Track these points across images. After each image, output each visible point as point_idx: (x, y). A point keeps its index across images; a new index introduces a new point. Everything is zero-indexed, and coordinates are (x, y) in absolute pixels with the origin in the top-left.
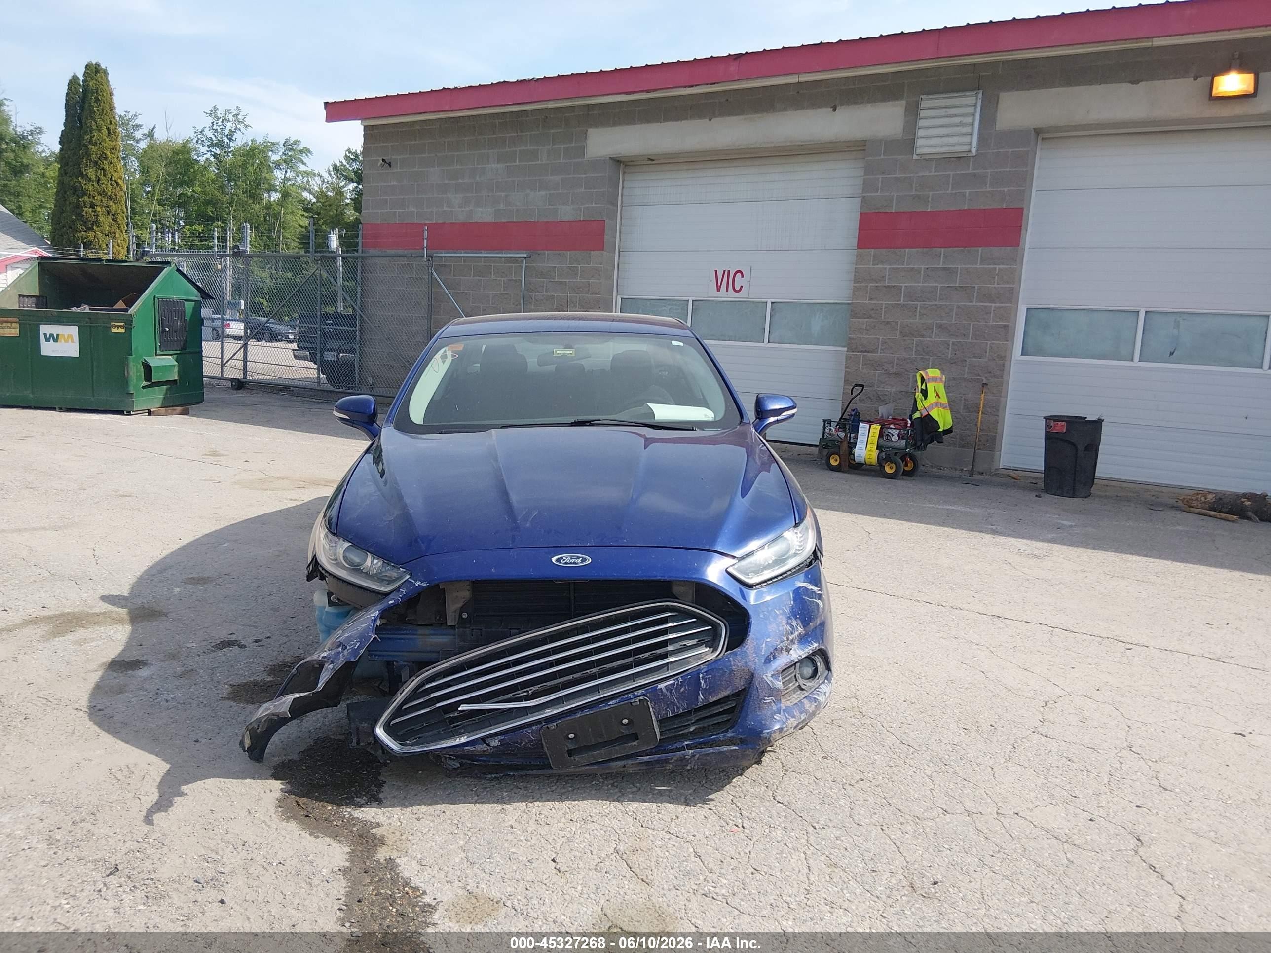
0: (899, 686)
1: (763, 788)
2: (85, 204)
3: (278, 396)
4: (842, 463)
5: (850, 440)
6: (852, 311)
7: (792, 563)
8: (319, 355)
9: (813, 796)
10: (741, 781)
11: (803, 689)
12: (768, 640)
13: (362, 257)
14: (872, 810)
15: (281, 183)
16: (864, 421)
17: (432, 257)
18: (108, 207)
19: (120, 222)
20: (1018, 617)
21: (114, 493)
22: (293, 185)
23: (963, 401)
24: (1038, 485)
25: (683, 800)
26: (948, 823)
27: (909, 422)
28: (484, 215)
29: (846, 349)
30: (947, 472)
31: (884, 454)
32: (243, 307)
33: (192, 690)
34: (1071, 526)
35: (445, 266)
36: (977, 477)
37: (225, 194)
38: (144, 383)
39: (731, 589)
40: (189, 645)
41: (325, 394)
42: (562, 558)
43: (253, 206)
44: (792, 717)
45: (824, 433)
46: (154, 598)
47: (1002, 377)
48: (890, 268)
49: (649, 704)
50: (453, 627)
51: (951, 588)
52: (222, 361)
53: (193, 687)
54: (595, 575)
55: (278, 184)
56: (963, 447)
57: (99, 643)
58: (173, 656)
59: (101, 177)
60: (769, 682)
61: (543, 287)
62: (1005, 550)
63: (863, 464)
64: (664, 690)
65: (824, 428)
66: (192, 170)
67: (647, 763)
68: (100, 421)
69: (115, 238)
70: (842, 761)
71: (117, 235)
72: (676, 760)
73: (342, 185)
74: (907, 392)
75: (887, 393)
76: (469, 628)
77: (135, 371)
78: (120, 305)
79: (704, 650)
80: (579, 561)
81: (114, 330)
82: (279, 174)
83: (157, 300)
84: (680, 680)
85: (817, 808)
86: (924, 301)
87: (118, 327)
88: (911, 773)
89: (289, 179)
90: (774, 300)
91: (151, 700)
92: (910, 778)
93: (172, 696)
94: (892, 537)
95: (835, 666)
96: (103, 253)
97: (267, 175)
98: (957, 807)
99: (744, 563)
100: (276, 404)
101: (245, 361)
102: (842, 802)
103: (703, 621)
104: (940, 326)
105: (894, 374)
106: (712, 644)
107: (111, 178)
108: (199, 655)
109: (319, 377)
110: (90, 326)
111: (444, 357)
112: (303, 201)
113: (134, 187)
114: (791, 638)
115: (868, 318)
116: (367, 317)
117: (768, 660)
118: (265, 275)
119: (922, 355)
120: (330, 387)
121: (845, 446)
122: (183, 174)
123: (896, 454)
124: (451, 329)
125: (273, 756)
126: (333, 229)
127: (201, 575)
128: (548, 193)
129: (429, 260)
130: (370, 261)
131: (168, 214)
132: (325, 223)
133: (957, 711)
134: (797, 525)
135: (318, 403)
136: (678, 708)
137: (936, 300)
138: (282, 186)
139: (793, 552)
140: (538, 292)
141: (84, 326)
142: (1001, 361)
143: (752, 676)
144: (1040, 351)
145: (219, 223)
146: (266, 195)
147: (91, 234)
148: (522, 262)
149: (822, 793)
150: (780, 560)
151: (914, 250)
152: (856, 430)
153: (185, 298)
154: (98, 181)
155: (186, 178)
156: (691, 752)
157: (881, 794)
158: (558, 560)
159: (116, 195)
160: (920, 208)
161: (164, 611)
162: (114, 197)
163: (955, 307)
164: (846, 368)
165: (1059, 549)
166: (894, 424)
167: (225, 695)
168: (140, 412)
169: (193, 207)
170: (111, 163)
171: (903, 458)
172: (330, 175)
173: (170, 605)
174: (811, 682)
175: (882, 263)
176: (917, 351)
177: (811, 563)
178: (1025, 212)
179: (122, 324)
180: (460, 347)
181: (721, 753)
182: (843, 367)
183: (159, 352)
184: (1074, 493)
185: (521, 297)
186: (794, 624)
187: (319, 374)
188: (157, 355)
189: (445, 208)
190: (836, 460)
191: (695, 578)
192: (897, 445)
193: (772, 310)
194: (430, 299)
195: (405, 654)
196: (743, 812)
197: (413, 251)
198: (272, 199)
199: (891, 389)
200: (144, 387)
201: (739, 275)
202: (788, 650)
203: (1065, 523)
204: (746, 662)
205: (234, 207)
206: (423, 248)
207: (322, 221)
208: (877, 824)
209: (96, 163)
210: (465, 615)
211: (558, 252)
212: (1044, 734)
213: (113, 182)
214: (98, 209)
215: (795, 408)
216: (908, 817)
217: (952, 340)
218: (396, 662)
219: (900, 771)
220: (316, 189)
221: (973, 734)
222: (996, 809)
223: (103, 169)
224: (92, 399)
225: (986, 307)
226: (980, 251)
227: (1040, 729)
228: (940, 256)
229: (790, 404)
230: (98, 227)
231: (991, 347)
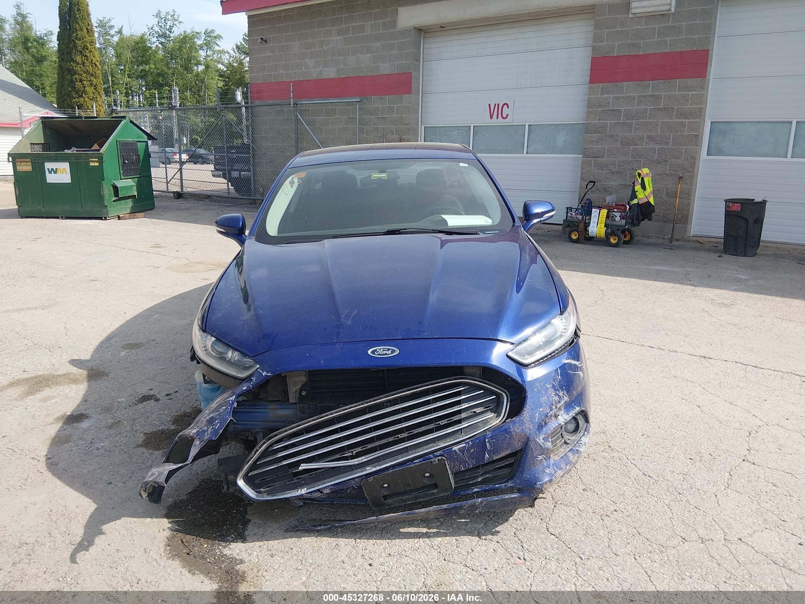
0: (637, 422)
1: (539, 520)
2: (76, 80)
3: (204, 202)
4: (580, 237)
5: (585, 220)
6: (586, 128)
7: (559, 343)
8: (227, 174)
9: (578, 528)
10: (521, 514)
11: (567, 444)
12: (541, 409)
13: (251, 107)
14: (626, 540)
15: (204, 59)
16: (595, 207)
17: (296, 104)
18: (90, 81)
19: (99, 91)
20: (719, 357)
21: (87, 278)
22: (212, 59)
23: (665, 190)
24: (718, 248)
25: (476, 533)
26: (687, 551)
27: (628, 207)
28: (330, 73)
29: (581, 156)
30: (653, 240)
31: (609, 230)
32: (185, 142)
33: (117, 438)
34: (746, 280)
35: (306, 110)
36: (675, 243)
37: (169, 68)
38: (114, 198)
39: (511, 370)
40: (120, 400)
41: (233, 199)
42: (376, 350)
43: (188, 75)
44: (559, 470)
45: (567, 217)
46: (101, 361)
47: (693, 172)
48: (613, 97)
49: (446, 462)
50: (295, 403)
51: (666, 334)
52: (167, 180)
53: (118, 436)
54: (402, 363)
55: (202, 60)
56: (665, 222)
57: (58, 400)
58: (107, 410)
59: (85, 61)
60: (541, 444)
61: (371, 121)
62: (702, 301)
63: (594, 237)
64: (458, 452)
65: (567, 213)
66: (148, 54)
67: (446, 510)
68: (87, 225)
69: (97, 101)
70: (599, 493)
71: (98, 99)
72: (468, 507)
73: (242, 58)
74: (625, 185)
75: (611, 186)
76: (307, 403)
77: (107, 191)
78: (96, 147)
79: (491, 415)
80: (390, 352)
81: (92, 164)
82: (202, 53)
83: (118, 142)
84: (471, 443)
85: (582, 539)
86: (637, 120)
87: (94, 161)
88: (653, 503)
89: (209, 56)
90: (530, 124)
91: (87, 448)
92: (652, 507)
93: (102, 444)
94: (619, 294)
95: (591, 419)
96: (90, 112)
97: (195, 54)
98: (692, 535)
99: (520, 347)
100: (201, 208)
101: (181, 180)
102: (601, 533)
103: (490, 392)
104: (649, 137)
105: (617, 172)
106: (497, 410)
107: (92, 62)
108: (126, 408)
109: (228, 188)
110: (76, 162)
111: (292, 183)
112: (218, 70)
113: (112, 67)
114: (558, 406)
115: (597, 133)
116: (257, 148)
117: (540, 427)
118: (198, 120)
119: (636, 158)
120: (237, 195)
121: (582, 225)
122: (142, 57)
123: (618, 230)
124: (299, 160)
125: (169, 497)
126: (238, 88)
127: (135, 341)
128: (372, 55)
129: (295, 107)
130: (257, 109)
131: (136, 84)
132: (233, 84)
133: (683, 443)
134: (562, 313)
135: (229, 206)
136: (468, 464)
137: (646, 118)
138: (205, 61)
139: (559, 334)
140: (368, 125)
141: (73, 162)
142: (693, 159)
143: (528, 439)
144: (721, 153)
145: (167, 88)
146: (195, 68)
147: (81, 99)
148: (356, 104)
149: (585, 525)
150: (549, 342)
151: (631, 83)
152: (590, 213)
153: (137, 140)
154: (84, 63)
155: (144, 59)
156: (480, 500)
157: (631, 524)
158: (373, 352)
159: (95, 73)
160: (634, 52)
161: (106, 372)
162: (94, 74)
163: (660, 123)
164: (582, 169)
165: (742, 297)
166: (617, 209)
167: (140, 442)
168: (113, 217)
169: (150, 78)
170: (91, 52)
171: (623, 232)
172: (234, 52)
173: (111, 367)
174: (573, 436)
175: (608, 93)
176: (633, 155)
177: (573, 341)
178: (710, 52)
179: (96, 160)
180: (303, 174)
181: (505, 499)
182: (580, 168)
183: (122, 177)
184: (745, 253)
185: (357, 129)
186: (561, 394)
187: (228, 186)
188: (121, 179)
189: (304, 70)
190: (576, 235)
191: (482, 363)
192: (619, 223)
193: (529, 130)
194: (297, 133)
195: (259, 423)
196: (524, 545)
197: (284, 101)
198: (199, 70)
199: (614, 183)
200: (114, 201)
201: (505, 106)
202: (556, 416)
203: (742, 277)
204: (523, 429)
205: (176, 77)
206: (290, 98)
207: (231, 83)
208: (631, 553)
209: (81, 52)
210: (304, 393)
211: (380, 96)
212: (752, 462)
213: (93, 64)
214: (85, 82)
215: (554, 210)
216: (655, 546)
217: (657, 147)
218: (254, 429)
219: (644, 501)
220: (226, 61)
221: (698, 464)
222: (723, 536)
223: (86, 56)
224: (82, 210)
225: (682, 122)
226: (678, 82)
227: (748, 457)
228: (649, 87)
229: (550, 208)
230: (85, 94)
231: (686, 151)
